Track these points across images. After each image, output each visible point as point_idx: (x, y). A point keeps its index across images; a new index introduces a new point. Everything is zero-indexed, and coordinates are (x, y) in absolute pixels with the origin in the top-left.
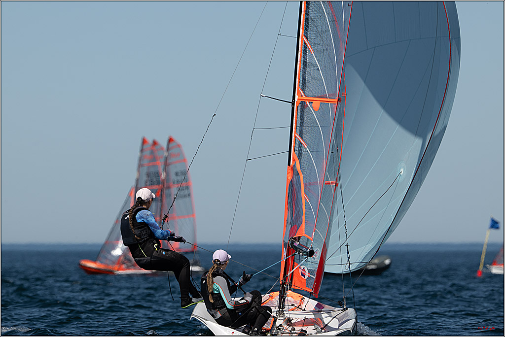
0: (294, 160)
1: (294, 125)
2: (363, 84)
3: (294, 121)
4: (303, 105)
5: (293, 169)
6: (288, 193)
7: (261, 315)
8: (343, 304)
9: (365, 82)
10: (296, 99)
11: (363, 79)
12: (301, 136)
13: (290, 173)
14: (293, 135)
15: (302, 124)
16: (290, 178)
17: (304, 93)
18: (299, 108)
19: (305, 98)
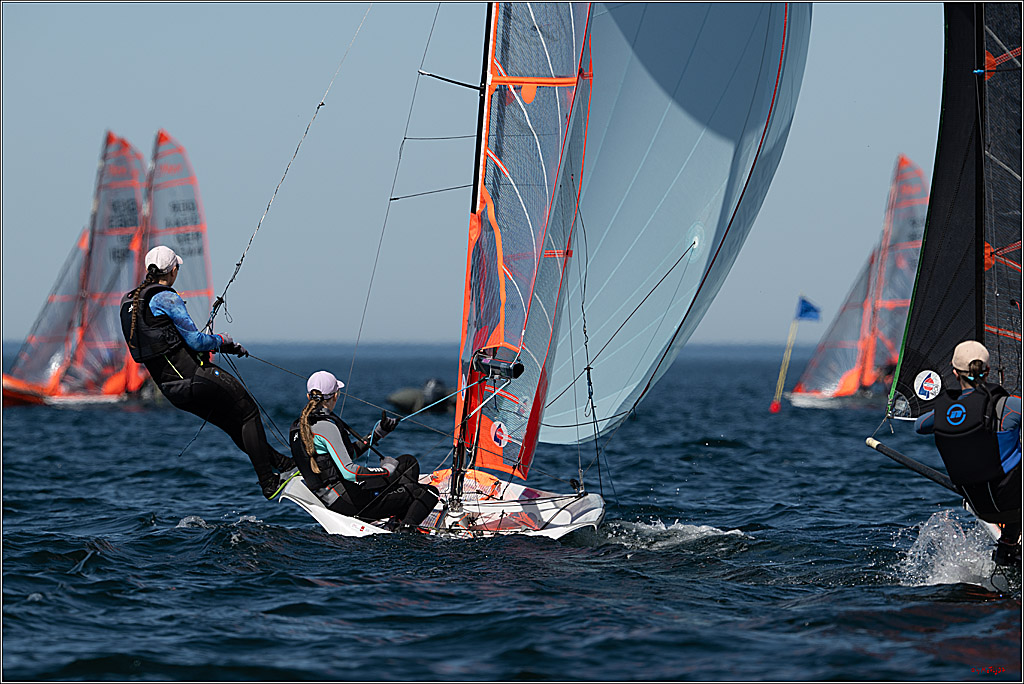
0: (483, 202)
1: (484, 132)
2: (629, 51)
3: (484, 124)
4: (503, 93)
5: (482, 220)
6: (470, 266)
7: (416, 501)
8: (579, 485)
9: (633, 47)
10: (489, 82)
11: (628, 40)
12: (499, 153)
13: (475, 227)
14: (482, 151)
15: (500, 129)
16: (475, 237)
17: (504, 69)
18: (496, 99)
19: (507, 79)
